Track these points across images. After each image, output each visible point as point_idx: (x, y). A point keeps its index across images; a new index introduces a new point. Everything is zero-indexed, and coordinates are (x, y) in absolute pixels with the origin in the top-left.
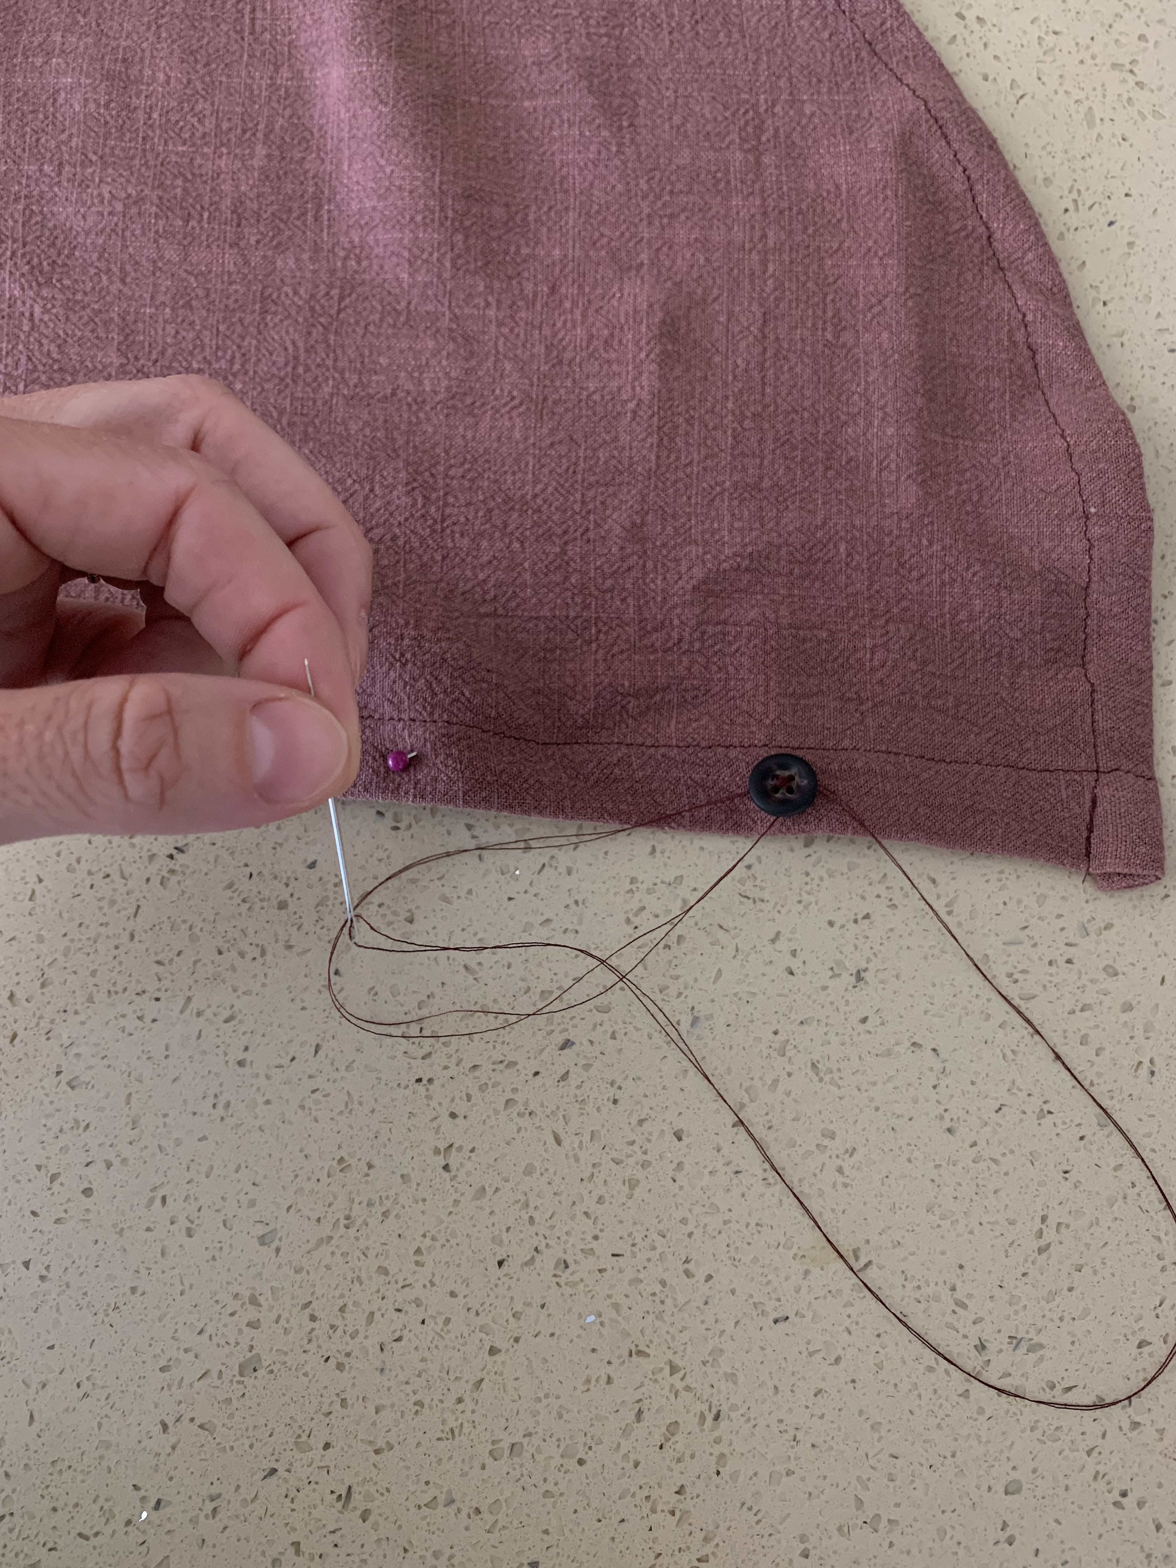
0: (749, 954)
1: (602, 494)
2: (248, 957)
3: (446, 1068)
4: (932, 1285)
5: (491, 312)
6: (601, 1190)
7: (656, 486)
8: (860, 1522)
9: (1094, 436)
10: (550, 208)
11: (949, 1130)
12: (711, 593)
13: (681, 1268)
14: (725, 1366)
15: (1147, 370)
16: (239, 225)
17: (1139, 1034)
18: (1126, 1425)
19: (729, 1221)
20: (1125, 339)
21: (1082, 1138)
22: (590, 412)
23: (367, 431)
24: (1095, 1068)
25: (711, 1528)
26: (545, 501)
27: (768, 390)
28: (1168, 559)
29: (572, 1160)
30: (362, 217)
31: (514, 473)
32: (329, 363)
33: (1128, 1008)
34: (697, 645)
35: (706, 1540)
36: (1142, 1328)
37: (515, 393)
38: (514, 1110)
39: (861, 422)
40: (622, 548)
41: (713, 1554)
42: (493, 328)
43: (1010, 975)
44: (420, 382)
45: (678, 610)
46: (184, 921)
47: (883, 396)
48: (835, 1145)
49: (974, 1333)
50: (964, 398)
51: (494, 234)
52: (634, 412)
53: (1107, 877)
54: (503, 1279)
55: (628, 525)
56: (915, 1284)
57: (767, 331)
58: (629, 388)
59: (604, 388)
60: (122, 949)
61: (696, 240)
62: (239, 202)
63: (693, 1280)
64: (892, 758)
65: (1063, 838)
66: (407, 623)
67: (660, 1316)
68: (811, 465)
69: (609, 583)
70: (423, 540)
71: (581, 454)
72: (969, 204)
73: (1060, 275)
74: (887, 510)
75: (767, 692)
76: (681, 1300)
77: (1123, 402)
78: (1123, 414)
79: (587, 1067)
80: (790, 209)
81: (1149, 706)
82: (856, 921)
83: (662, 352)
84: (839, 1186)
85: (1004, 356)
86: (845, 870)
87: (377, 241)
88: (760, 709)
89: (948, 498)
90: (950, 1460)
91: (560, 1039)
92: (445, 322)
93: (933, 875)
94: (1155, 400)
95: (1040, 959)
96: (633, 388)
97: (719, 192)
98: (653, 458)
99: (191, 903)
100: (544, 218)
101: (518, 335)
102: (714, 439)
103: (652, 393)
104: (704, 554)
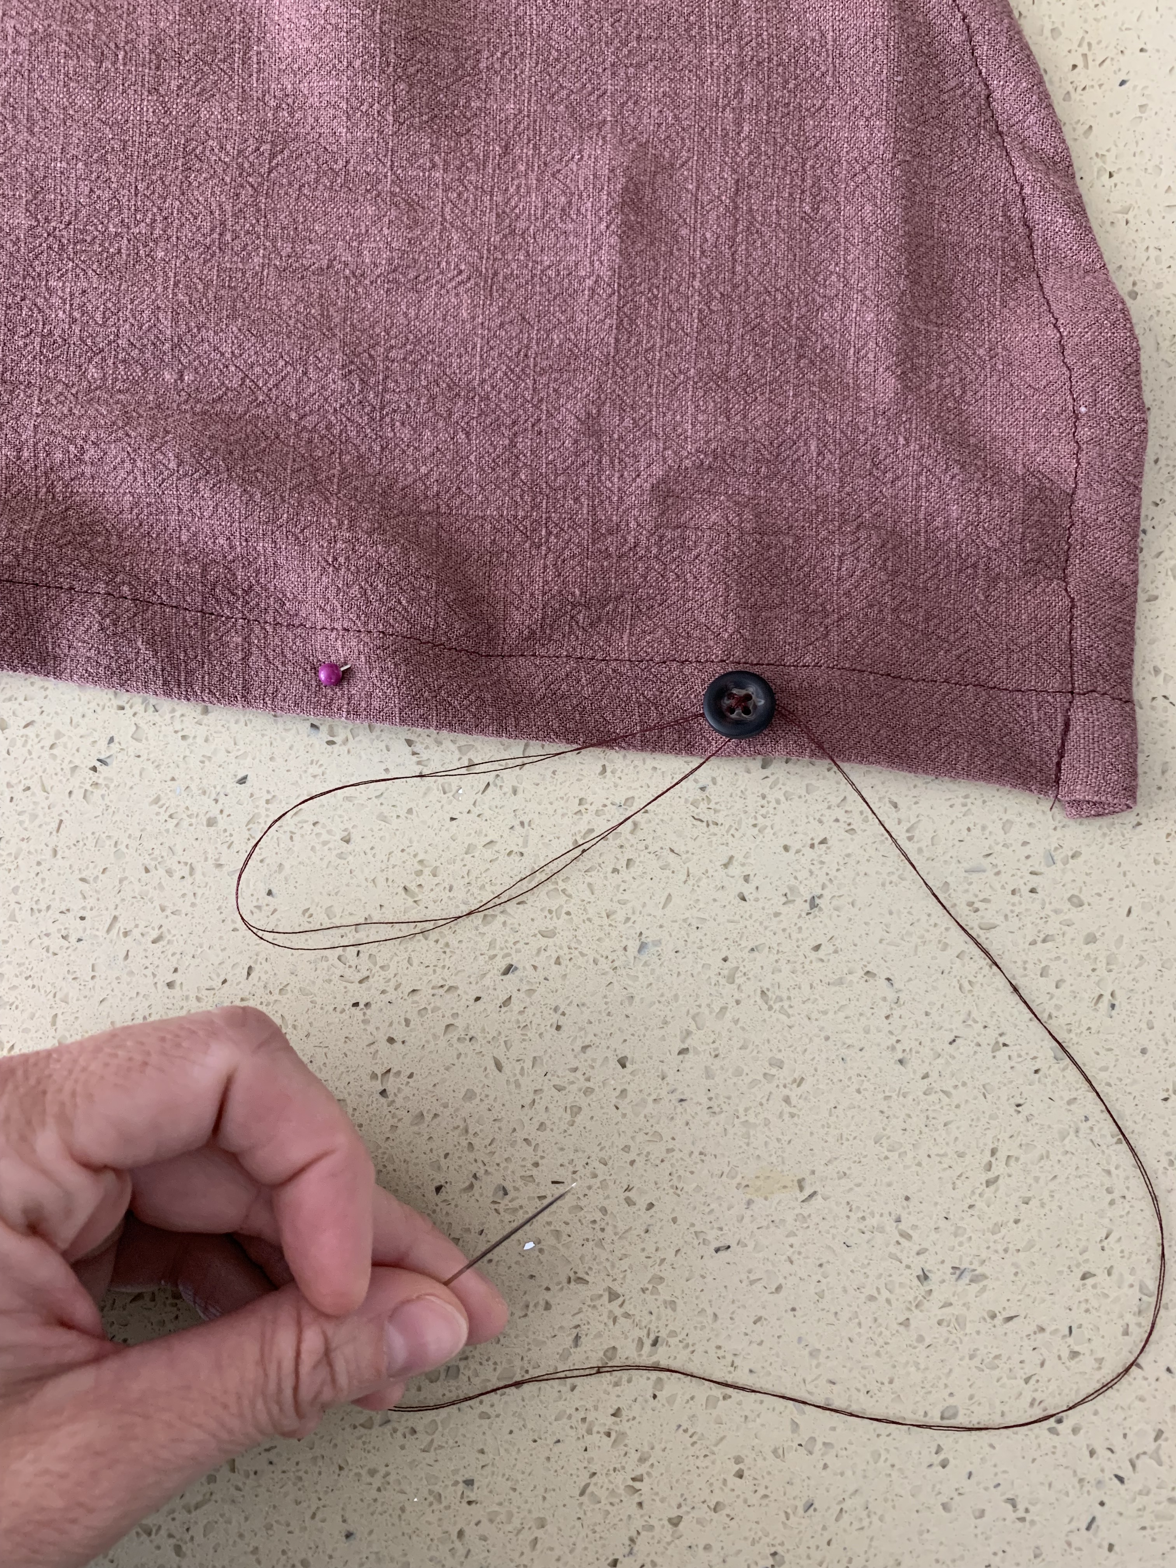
0: (699, 880)
1: (556, 380)
2: (177, 876)
3: (383, 992)
4: (877, 1216)
5: (438, 174)
6: (543, 1117)
7: (614, 373)
8: (795, 1445)
9: (1090, 326)
10: (504, 54)
11: (901, 1062)
12: (669, 493)
13: (623, 1196)
14: (664, 1293)
15: (1153, 253)
16: (158, 68)
17: (1101, 966)
18: (1065, 1354)
19: (673, 1150)
20: (1130, 216)
21: (1036, 1072)
22: (544, 290)
23: (301, 305)
24: (1054, 1001)
25: (646, 1449)
26: (493, 388)
27: (739, 268)
28: (1162, 463)
29: (513, 1086)
30: (294, 61)
31: (460, 356)
32: (260, 229)
33: (1091, 939)
34: (654, 550)
35: (642, 1460)
36: (1087, 1261)
37: (463, 267)
38: (454, 1035)
39: (838, 305)
40: (576, 442)
41: (648, 1474)
42: (439, 193)
43: (970, 904)
44: (360, 254)
45: (636, 512)
46: (109, 837)
47: (863, 277)
48: (784, 1076)
49: (918, 1264)
50: (952, 281)
51: (441, 83)
52: (592, 290)
53: (1076, 804)
54: (441, 1205)
55: (583, 416)
56: (860, 1215)
57: (740, 201)
58: (587, 263)
59: (560, 261)
60: (45, 866)
61: (664, 94)
62: (158, 40)
63: (634, 1209)
64: (856, 675)
65: (1032, 764)
66: (340, 524)
67: (600, 1243)
68: (782, 353)
69: (561, 480)
70: (360, 428)
71: (534, 334)
72: (967, 58)
73: (1064, 142)
74: (863, 405)
75: (726, 603)
76: (621, 1227)
77: (1123, 289)
78: (1123, 302)
79: (531, 992)
80: (770, 60)
81: (1131, 623)
82: (812, 846)
83: (624, 223)
84: (786, 1116)
85: (997, 233)
86: (803, 792)
87: (311, 88)
88: (719, 621)
89: (928, 392)
90: (887, 1387)
91: (503, 965)
92: (386, 186)
93: (895, 799)
94: (1159, 286)
95: (1003, 887)
96: (592, 263)
97: (691, 38)
98: (612, 340)
99: (116, 818)
100: (497, 66)
101: (466, 201)
102: (678, 322)
103: (612, 269)
104: (665, 449)
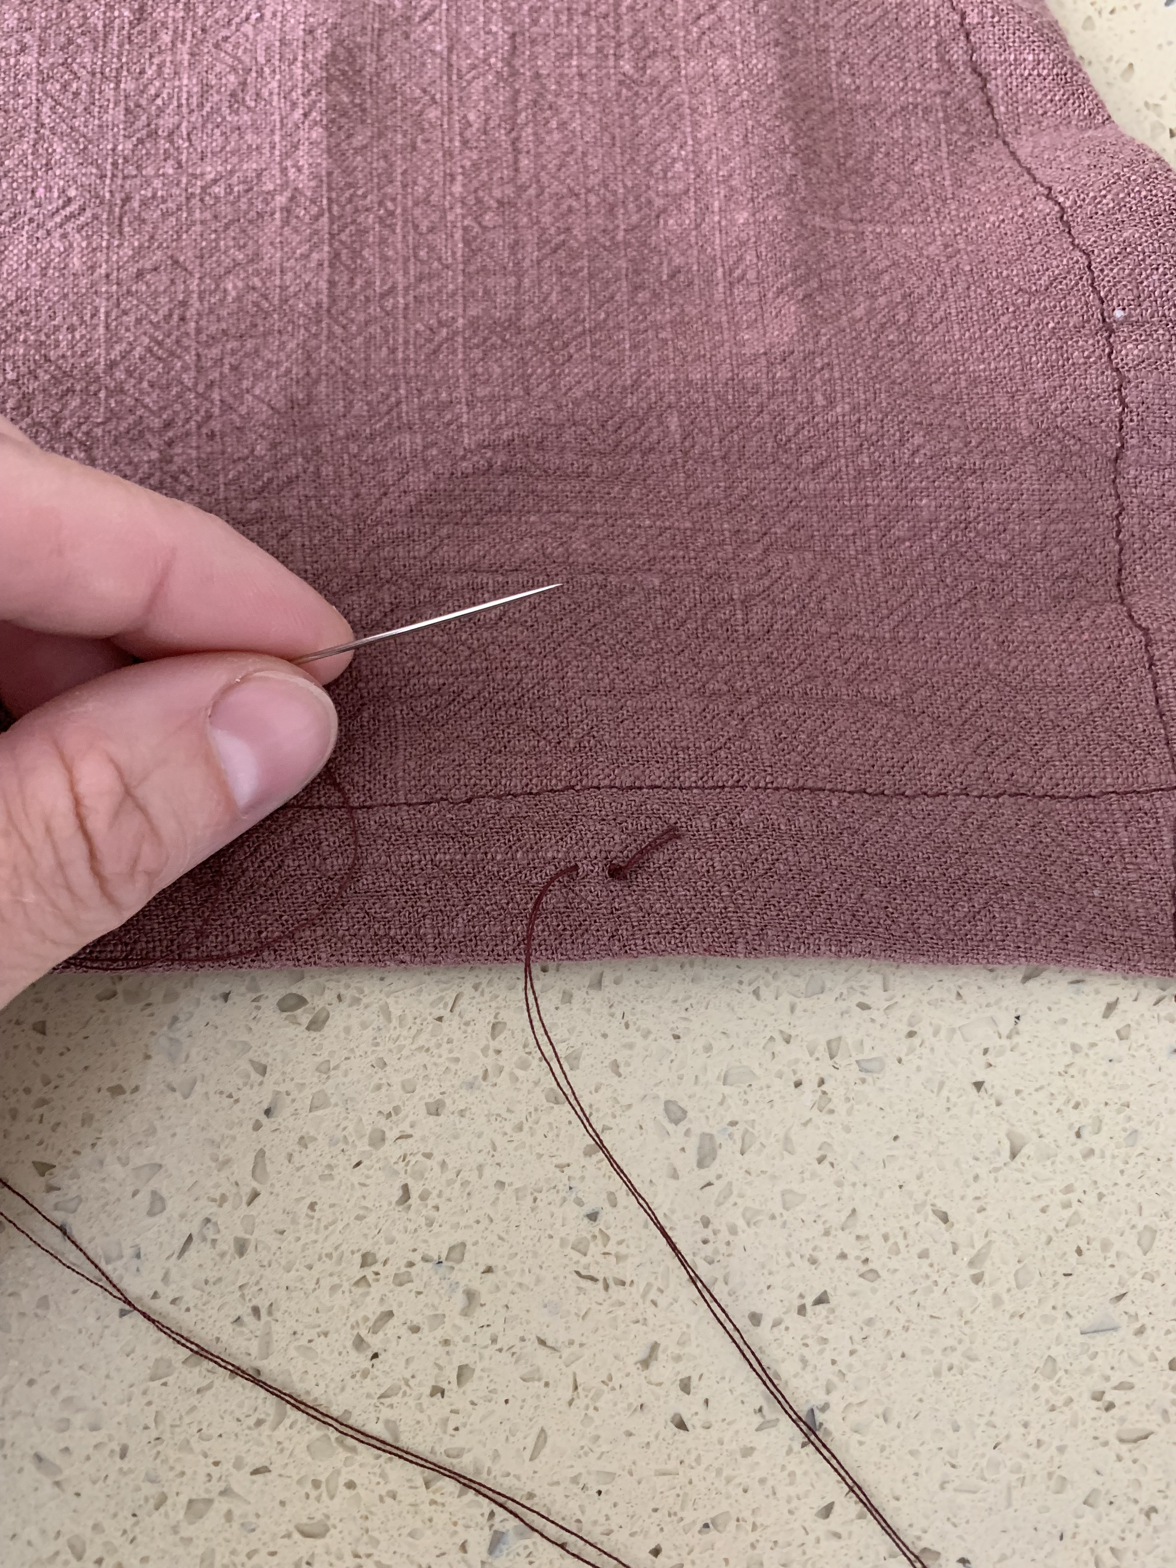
1: (233, 352)
5: (29, 60)
7: (331, 336)
22: (208, 215)
26: (129, 373)
27: (524, 162)
31: (72, 329)
37: (72, 193)
39: (690, 206)
40: (274, 445)
42: (32, 86)
47: (725, 160)
50: (869, 158)
52: (287, 211)
55: (282, 403)
57: (518, 62)
58: (276, 171)
59: (232, 173)
64: (807, 798)
68: (607, 283)
71: (194, 285)
74: (748, 351)
83: (332, 107)
89: (853, 321)
96: (284, 171)
98: (323, 285)
101: (76, 94)
102: (431, 249)
103: (316, 176)
104: (426, 448)
